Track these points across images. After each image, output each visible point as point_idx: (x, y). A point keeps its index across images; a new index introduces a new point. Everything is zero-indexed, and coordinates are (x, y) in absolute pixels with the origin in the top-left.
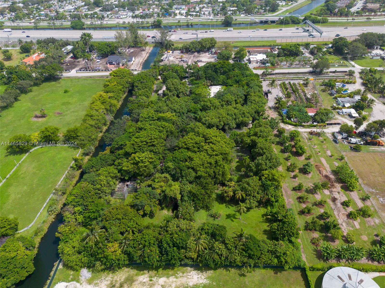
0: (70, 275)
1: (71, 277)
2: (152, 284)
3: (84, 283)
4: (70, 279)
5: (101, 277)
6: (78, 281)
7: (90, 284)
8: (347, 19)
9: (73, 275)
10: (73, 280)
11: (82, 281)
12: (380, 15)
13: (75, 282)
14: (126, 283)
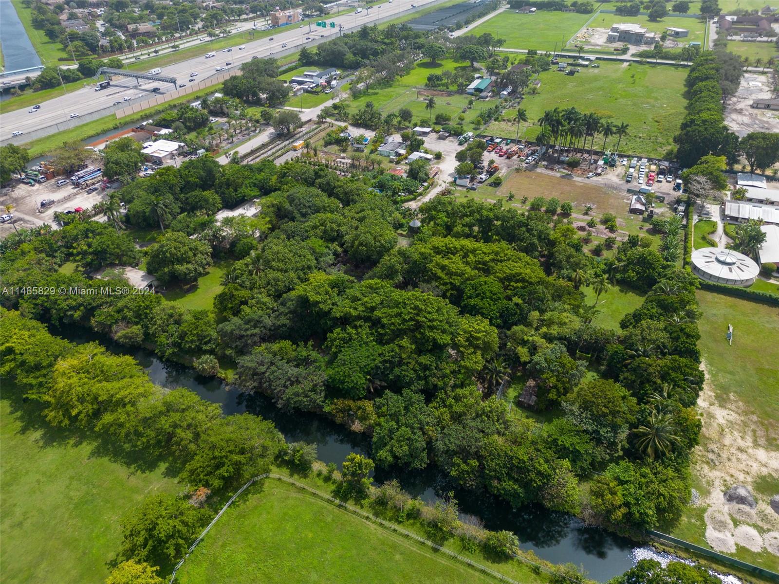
0: (690, 523)
1: (693, 521)
2: (707, 415)
3: (707, 501)
4: (698, 523)
5: (696, 475)
6: (704, 510)
7: (710, 493)
8: (146, 52)
9: (689, 517)
10: (701, 519)
11: (703, 504)
12: (180, 38)
13: (705, 515)
14: (706, 445)
